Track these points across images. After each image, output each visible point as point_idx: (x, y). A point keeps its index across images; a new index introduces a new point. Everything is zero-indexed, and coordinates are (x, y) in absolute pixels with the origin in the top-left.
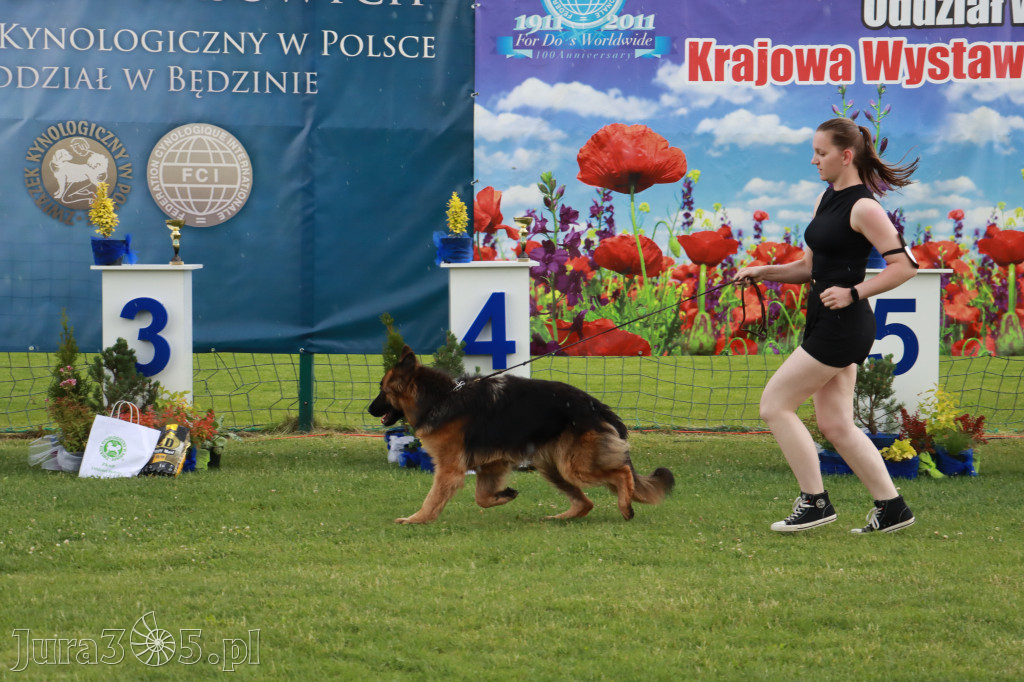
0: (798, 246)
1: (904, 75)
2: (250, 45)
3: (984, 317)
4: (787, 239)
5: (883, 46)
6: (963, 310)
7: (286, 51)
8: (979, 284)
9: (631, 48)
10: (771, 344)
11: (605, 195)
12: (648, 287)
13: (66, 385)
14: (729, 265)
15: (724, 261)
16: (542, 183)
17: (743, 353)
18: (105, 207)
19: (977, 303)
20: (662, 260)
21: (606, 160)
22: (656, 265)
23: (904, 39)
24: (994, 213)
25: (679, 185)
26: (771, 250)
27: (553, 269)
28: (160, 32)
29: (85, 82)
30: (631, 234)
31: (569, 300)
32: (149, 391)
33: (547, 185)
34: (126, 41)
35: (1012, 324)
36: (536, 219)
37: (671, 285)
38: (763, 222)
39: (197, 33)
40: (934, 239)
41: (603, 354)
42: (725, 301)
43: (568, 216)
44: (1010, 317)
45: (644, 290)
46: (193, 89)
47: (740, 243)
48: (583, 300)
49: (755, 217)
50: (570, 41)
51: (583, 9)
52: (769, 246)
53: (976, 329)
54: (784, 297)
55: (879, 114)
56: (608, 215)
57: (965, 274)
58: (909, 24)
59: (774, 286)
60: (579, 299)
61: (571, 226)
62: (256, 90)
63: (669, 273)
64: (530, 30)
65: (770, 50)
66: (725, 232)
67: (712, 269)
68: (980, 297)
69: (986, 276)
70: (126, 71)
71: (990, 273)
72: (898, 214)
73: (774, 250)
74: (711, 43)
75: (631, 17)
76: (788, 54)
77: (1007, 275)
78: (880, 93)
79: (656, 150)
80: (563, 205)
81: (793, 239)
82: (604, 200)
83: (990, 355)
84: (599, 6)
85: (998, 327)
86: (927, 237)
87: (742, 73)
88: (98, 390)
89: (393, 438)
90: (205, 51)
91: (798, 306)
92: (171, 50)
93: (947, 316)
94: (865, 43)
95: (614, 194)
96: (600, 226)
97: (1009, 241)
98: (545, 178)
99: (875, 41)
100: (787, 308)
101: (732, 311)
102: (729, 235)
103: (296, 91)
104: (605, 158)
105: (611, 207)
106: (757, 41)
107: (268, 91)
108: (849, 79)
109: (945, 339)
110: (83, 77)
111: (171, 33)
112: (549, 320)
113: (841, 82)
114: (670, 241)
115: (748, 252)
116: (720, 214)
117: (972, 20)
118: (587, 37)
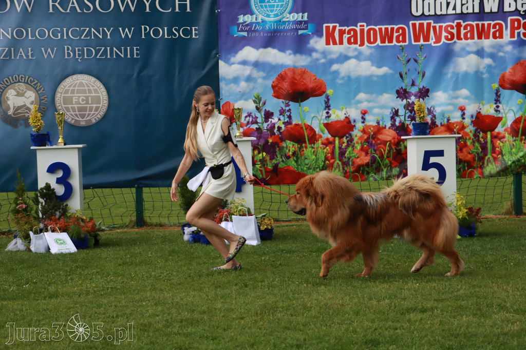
0: (384, 126)
1: (432, 39)
2: (104, 34)
3: (477, 159)
4: (378, 123)
5: (421, 25)
6: (467, 156)
7: (123, 36)
8: (474, 142)
9: (297, 30)
10: (372, 176)
11: (286, 104)
12: (309, 149)
13: (20, 208)
14: (350, 137)
15: (347, 135)
16: (254, 99)
17: (358, 181)
18: (37, 117)
19: (473, 152)
20: (316, 136)
21: (286, 86)
22: (313, 138)
23: (432, 21)
24: (479, 107)
25: (323, 98)
26: (370, 129)
27: (262, 142)
28: (59, 29)
29: (22, 55)
30: (300, 123)
31: (270, 157)
32: (63, 209)
33: (258, 100)
34: (42, 34)
35: (490, 162)
36: (252, 117)
37: (321, 148)
38: (366, 115)
39: (78, 29)
40: (452, 121)
41: (288, 184)
42: (349, 156)
43: (268, 115)
44: (489, 158)
45: (308, 151)
46: (77, 57)
47: (355, 126)
48: (277, 157)
49: (361, 112)
50: (266, 27)
51: (272, 11)
52: (369, 127)
53: (473, 164)
54: (378, 152)
55: (421, 59)
56: (288, 114)
57: (468, 138)
58: (434, 14)
59: (373, 147)
60: (275, 157)
61: (270, 120)
62: (109, 57)
63: (320, 142)
64: (246, 22)
65: (366, 29)
66: (347, 120)
67: (342, 140)
68: (475, 149)
69: (477, 138)
70: (43, 49)
71: (478, 137)
72: (432, 109)
73: (372, 129)
74: (336, 26)
75: (296, 14)
76: (375, 30)
77: (487, 137)
78: (421, 49)
79: (311, 80)
80: (265, 110)
81: (381, 123)
82: (286, 106)
83: (480, 177)
84: (280, 9)
85: (483, 163)
86: (448, 120)
87: (352, 41)
88: (37, 209)
89: (186, 228)
90: (82, 38)
91: (385, 157)
92: (65, 38)
93: (460, 159)
94: (412, 24)
95: (291, 103)
96: (285, 119)
97: (487, 121)
98: (256, 96)
99: (417, 23)
100: (379, 157)
101: (352, 160)
102: (349, 122)
103: (129, 57)
104: (286, 85)
105: (290, 110)
106: (359, 24)
107: (115, 57)
108: (406, 42)
109: (458, 170)
110: (21, 53)
111: (65, 29)
112: (261, 167)
113: (401, 44)
114: (319, 126)
115: (359, 130)
116: (344, 112)
117: (465, 11)
118: (274, 25)
